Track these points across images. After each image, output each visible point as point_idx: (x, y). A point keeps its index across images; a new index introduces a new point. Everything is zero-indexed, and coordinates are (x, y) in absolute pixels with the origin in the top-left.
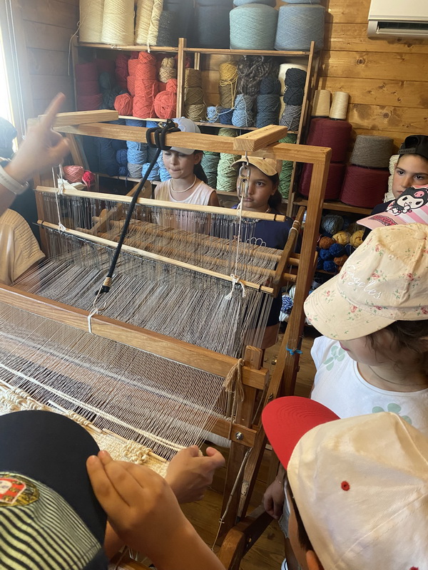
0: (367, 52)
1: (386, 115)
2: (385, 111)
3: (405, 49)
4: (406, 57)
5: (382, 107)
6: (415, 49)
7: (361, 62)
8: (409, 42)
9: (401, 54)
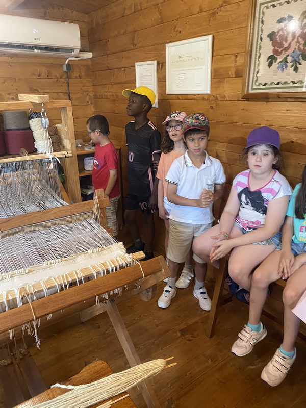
2: (11, 97)
3: (9, 59)
4: (12, 64)
5: (9, 94)
6: (14, 59)
8: (10, 56)
9: (8, 63)
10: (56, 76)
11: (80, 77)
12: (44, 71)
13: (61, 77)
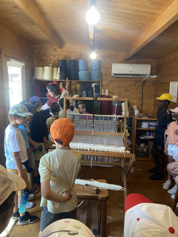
0: (111, 80)
1: (118, 94)
2: (117, 93)
3: (120, 79)
4: (120, 81)
5: (117, 92)
6: (122, 79)
7: (110, 82)
8: (120, 78)
9: (119, 80)
10: (138, 85)
11: (149, 86)
12: (133, 83)
13: (140, 86)
